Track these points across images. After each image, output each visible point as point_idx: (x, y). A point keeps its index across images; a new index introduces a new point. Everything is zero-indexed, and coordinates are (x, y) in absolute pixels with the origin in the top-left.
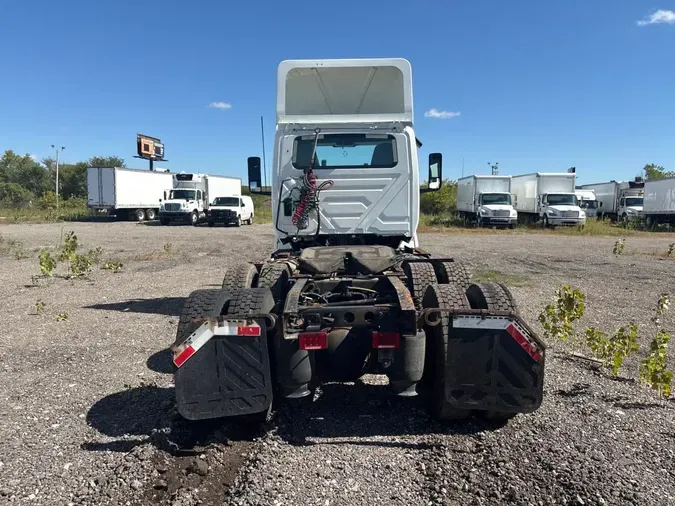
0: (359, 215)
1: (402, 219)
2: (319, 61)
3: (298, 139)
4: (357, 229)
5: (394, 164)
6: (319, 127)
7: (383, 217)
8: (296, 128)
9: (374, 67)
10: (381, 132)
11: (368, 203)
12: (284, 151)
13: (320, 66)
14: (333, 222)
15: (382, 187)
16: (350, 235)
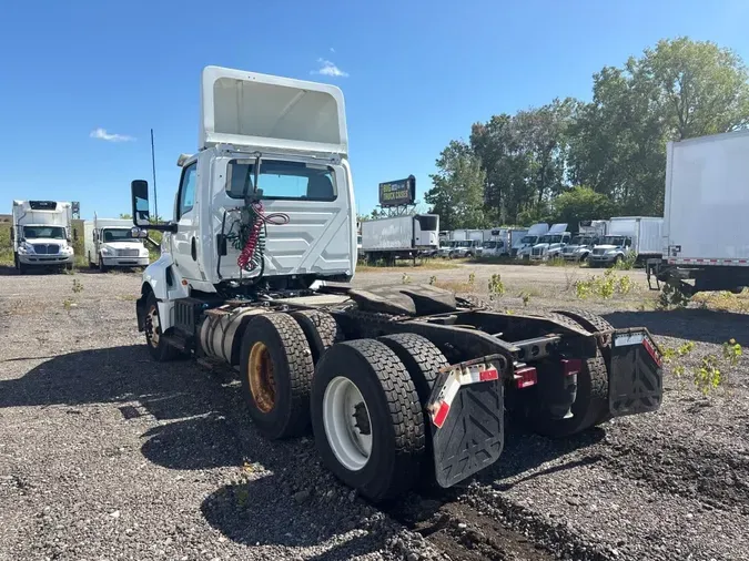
0: (301, 252)
1: (341, 256)
2: (252, 74)
3: (233, 162)
4: (300, 269)
5: (334, 198)
6: (258, 151)
7: (325, 255)
8: (228, 150)
9: (304, 91)
10: (320, 162)
11: (310, 239)
12: (217, 175)
13: (251, 79)
14: (274, 261)
15: (323, 222)
16: (291, 276)
